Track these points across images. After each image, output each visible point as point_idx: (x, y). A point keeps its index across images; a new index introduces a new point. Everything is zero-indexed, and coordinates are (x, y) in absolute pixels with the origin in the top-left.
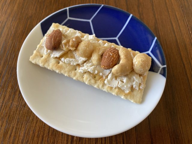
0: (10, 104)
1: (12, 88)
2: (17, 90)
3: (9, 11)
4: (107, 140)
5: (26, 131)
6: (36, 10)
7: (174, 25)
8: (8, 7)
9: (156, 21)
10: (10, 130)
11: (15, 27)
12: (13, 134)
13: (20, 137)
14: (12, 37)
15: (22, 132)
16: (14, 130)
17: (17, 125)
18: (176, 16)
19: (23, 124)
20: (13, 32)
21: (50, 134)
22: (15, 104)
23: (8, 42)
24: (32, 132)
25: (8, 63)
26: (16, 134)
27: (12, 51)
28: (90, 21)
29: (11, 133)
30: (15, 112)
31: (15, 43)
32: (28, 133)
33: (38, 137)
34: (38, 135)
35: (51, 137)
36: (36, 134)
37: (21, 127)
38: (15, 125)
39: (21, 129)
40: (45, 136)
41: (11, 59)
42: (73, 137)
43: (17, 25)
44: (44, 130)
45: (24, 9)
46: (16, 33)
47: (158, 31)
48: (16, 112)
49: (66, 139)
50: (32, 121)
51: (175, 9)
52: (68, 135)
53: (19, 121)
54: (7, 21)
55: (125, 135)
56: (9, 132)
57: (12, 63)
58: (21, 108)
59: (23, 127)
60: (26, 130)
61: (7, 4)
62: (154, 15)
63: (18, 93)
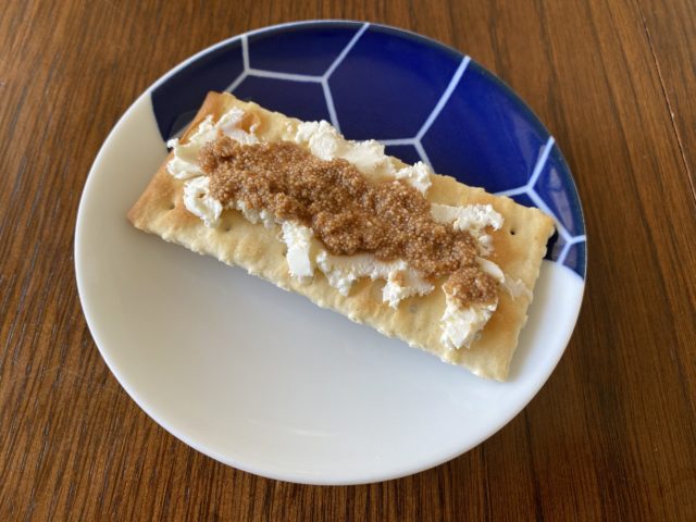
0: (54, 375)
1: (57, 318)
2: (75, 326)
3: (35, 46)
4: (385, 491)
5: (112, 463)
6: (131, 40)
7: (616, 88)
8: (31, 32)
9: (554, 75)
10: (57, 462)
11: (58, 104)
12: (67, 477)
13: (92, 486)
14: (51, 141)
15: (100, 470)
16: (71, 463)
17: (81, 444)
18: (624, 57)
19: (102, 443)
20: (53, 123)
21: (194, 473)
22: (71, 373)
23: (39, 157)
24: (132, 468)
25: (41, 234)
26: (79, 476)
27: (52, 190)
28: (323, 80)
29: (63, 474)
30: (73, 401)
31: (60, 163)
32: (118, 474)
33: (153, 484)
34: (152, 478)
35: (198, 485)
36: (148, 474)
37: (95, 452)
38: (75, 446)
39: (94, 458)
40: (176, 479)
41: (49, 219)
42: (270, 483)
43: (66, 96)
44: (174, 461)
45: (87, 39)
46: (64, 123)
47: (562, 112)
48: (76, 401)
49: (248, 489)
50: (132, 431)
51: (620, 33)
52: (254, 478)
53: (87, 433)
54: (29, 82)
55: (446, 473)
56: (55, 471)
57: (56, 231)
58: (92, 386)
59: (102, 453)
60: (113, 460)
61: (26, 18)
62: (548, 54)
63: (78, 335)
